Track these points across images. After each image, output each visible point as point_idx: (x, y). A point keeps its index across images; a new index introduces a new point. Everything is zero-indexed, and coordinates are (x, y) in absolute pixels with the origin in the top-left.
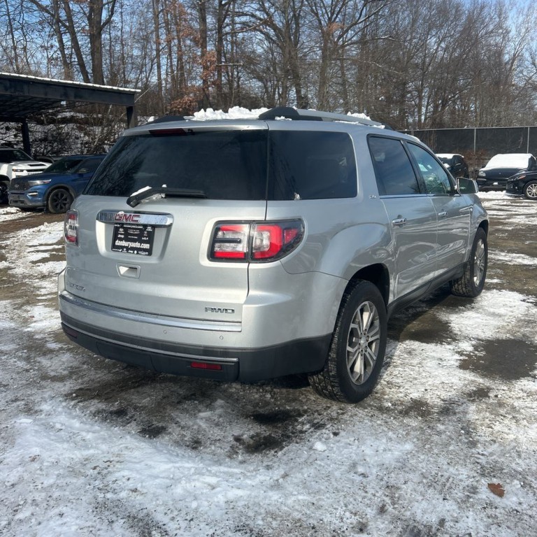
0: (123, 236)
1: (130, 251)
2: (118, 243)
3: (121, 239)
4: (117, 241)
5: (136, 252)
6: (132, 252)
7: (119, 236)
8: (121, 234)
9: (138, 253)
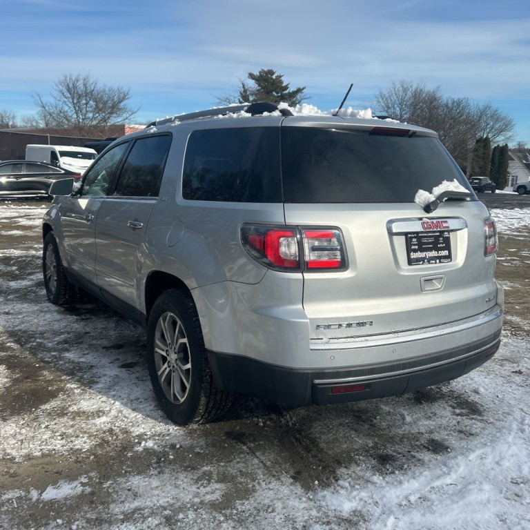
0: (416, 247)
1: (431, 262)
2: (413, 255)
3: (415, 251)
4: (412, 254)
5: (438, 261)
6: (434, 262)
7: (413, 247)
8: (415, 245)
9: (440, 262)
